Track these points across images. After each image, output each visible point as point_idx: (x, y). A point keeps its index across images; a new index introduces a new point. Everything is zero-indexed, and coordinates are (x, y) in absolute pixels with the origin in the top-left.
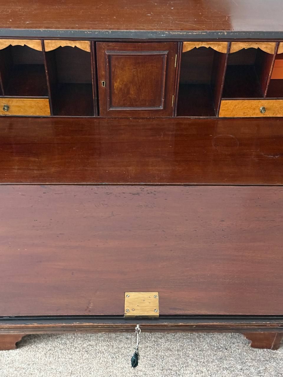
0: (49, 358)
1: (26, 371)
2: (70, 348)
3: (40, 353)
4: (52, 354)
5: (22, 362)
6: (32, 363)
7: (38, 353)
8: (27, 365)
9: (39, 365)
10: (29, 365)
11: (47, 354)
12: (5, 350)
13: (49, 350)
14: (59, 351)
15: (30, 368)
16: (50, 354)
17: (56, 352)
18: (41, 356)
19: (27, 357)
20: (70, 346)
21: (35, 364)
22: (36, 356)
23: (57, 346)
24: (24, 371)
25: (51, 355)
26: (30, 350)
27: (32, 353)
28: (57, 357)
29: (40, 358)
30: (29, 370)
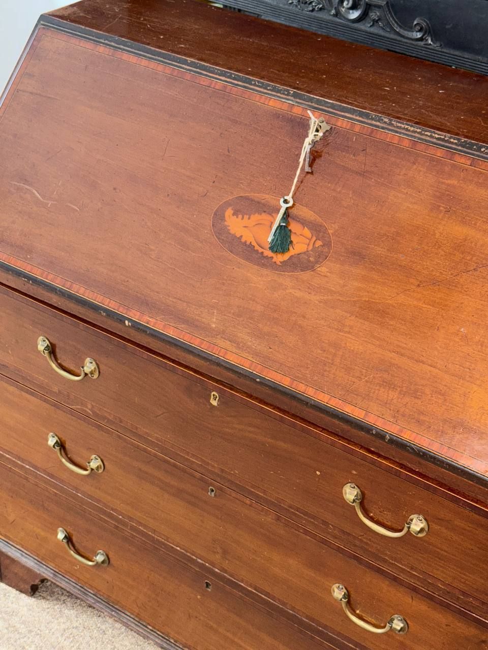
0: (65, 640)
1: (19, 639)
2: (105, 642)
3: (59, 624)
4: (74, 636)
5: (23, 623)
6: (36, 632)
7: (56, 621)
8: (27, 632)
9: (43, 641)
10: (30, 631)
11: (66, 631)
12: (17, 590)
13: (73, 628)
14: (88, 638)
15: (29, 638)
16: (71, 634)
17: (81, 636)
18: (57, 629)
19: (36, 619)
20: (107, 640)
21: (38, 636)
22: (50, 624)
23: (89, 629)
24: (17, 636)
25: (71, 636)
26: (49, 610)
27: (47, 617)
28: (77, 645)
29: (53, 630)
30: (25, 639)
